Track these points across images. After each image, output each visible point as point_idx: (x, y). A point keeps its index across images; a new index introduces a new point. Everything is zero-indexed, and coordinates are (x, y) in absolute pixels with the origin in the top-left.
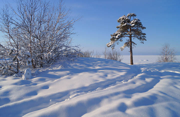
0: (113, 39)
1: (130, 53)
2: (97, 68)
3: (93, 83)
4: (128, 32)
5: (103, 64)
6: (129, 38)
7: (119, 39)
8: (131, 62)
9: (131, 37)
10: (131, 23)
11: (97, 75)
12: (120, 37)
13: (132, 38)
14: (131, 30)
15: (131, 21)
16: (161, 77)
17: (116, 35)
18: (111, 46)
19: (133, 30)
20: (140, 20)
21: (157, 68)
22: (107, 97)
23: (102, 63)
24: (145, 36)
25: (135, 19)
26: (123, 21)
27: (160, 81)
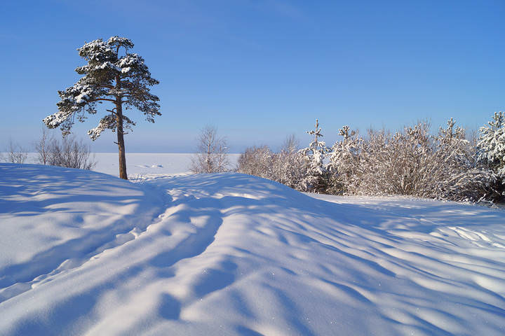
0: (66, 106)
1: (118, 146)
2: (43, 197)
3: (42, 248)
4: (111, 87)
5: (58, 184)
6: (115, 106)
7: (87, 107)
8: (121, 171)
9: (118, 102)
10: (121, 64)
11: (49, 219)
12: (86, 100)
13: (124, 106)
14: (120, 85)
15: (119, 57)
16: (223, 211)
17: (77, 93)
18: (61, 126)
19: (126, 85)
20: (143, 60)
21: (205, 188)
22: (109, 285)
23: (56, 181)
24: (156, 102)
25: (132, 56)
26: (97, 54)
27: (222, 221)
